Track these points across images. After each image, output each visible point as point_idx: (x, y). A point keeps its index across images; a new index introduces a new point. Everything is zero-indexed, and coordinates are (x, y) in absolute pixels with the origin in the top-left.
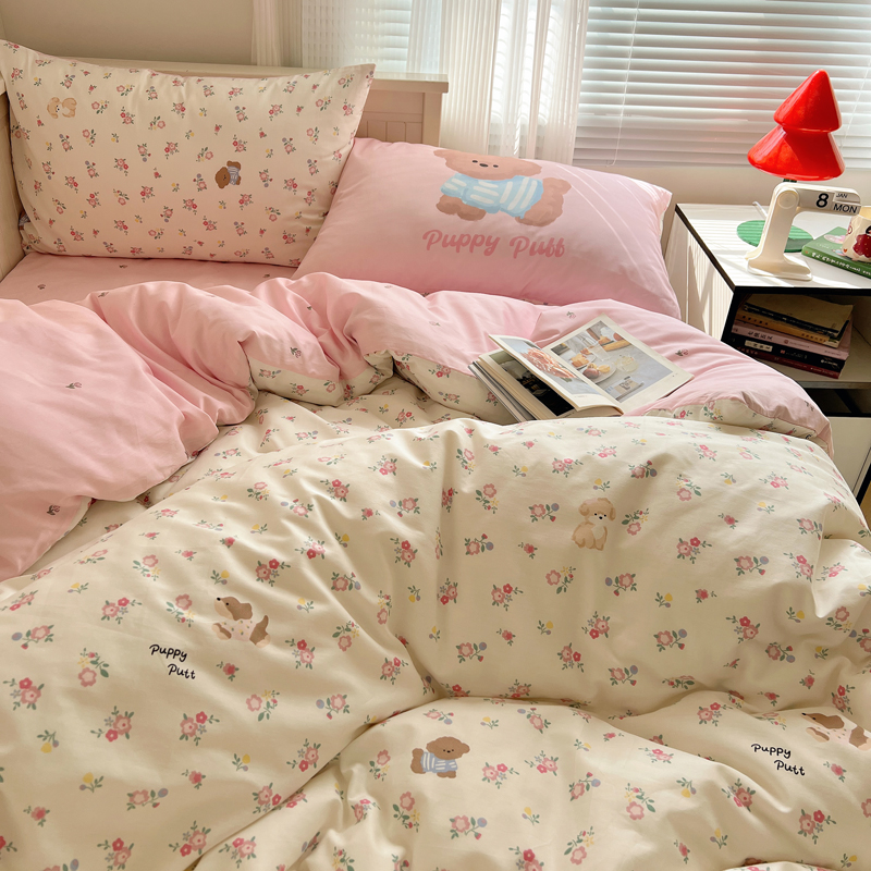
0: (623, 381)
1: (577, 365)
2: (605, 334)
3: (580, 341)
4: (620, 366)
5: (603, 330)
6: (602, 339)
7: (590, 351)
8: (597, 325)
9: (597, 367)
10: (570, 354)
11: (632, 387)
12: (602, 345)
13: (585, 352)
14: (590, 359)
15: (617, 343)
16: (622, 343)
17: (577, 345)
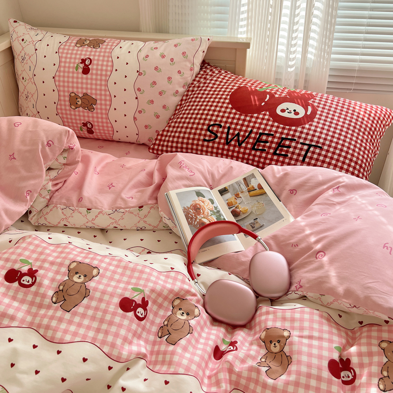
0: (253, 221)
1: (230, 205)
2: (254, 183)
3: (237, 187)
4: (254, 209)
5: (253, 180)
6: (250, 186)
7: (240, 195)
8: (250, 176)
9: (241, 208)
10: (228, 196)
11: (257, 226)
12: (249, 191)
13: (237, 196)
14: (238, 201)
15: (258, 191)
16: (261, 191)
17: (234, 189)
